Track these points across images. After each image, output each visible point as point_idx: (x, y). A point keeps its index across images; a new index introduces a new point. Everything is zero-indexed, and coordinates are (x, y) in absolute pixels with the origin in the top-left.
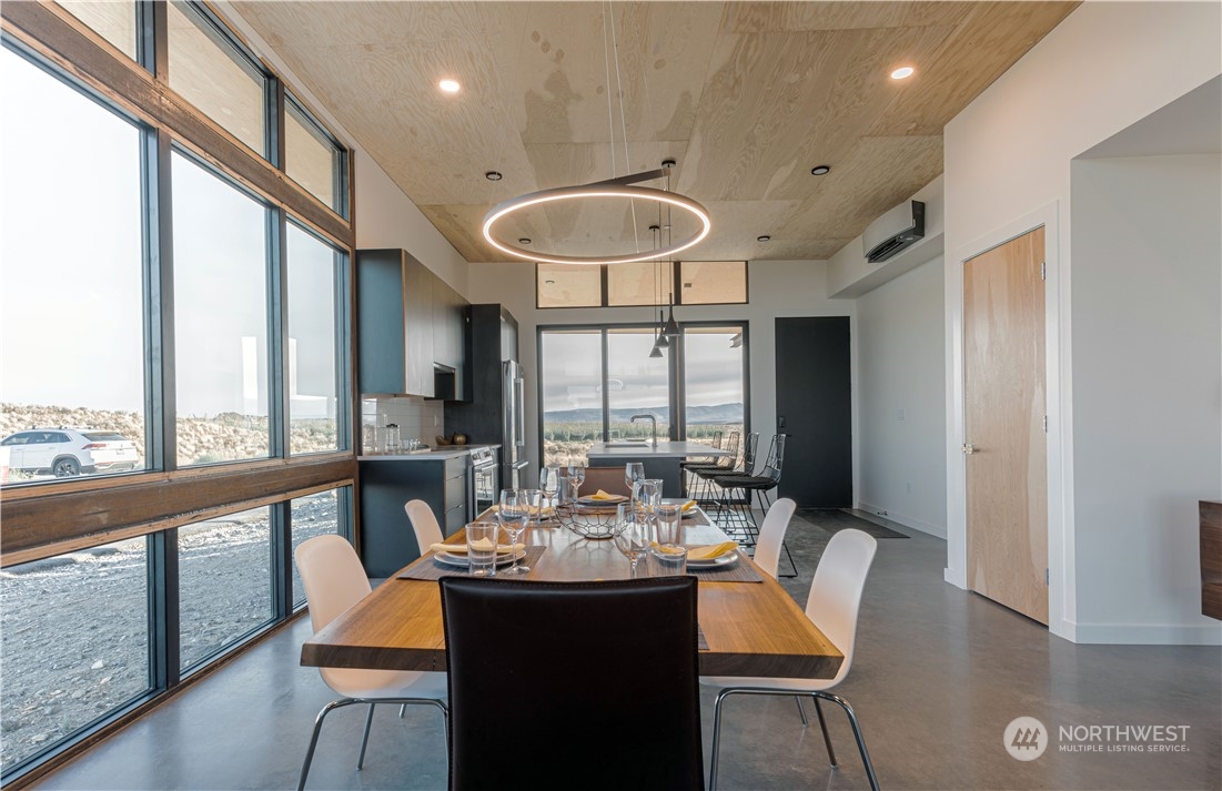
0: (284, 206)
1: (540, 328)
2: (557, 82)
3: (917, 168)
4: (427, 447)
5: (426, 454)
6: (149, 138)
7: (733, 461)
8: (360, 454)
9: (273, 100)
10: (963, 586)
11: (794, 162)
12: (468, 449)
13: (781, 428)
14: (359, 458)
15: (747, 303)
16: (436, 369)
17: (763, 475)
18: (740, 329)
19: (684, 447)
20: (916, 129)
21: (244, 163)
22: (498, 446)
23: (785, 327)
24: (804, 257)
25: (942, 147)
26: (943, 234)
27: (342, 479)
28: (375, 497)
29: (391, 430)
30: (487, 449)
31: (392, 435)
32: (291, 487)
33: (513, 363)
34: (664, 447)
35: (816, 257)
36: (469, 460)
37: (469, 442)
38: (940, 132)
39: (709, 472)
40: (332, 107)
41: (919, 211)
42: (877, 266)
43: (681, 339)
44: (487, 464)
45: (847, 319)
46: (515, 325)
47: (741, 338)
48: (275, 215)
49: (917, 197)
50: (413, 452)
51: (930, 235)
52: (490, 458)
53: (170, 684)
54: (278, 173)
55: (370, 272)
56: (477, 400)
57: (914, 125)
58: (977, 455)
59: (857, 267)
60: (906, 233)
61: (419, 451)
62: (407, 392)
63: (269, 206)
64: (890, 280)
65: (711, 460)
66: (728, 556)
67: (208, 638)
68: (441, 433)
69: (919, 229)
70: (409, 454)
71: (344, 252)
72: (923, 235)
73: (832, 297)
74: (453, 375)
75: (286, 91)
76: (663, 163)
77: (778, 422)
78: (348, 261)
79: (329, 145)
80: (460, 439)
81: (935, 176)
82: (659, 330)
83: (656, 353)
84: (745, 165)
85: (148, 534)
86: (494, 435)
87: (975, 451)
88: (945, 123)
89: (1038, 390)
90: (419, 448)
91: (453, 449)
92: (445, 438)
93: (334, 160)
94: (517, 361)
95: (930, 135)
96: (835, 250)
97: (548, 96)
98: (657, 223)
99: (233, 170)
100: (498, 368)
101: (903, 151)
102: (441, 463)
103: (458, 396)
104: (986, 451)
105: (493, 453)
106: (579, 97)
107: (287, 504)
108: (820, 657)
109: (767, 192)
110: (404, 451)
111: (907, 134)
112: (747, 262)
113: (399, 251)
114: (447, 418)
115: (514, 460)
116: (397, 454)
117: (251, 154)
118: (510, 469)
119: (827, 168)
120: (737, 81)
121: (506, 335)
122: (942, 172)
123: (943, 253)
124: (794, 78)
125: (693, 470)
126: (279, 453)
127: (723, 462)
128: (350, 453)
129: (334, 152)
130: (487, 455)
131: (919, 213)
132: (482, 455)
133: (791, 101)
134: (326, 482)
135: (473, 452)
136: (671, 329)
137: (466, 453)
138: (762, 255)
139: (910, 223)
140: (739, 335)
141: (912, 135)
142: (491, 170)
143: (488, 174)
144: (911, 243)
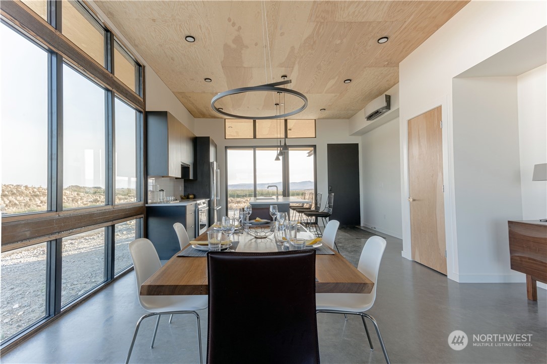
0: (114, 90)
1: (226, 148)
2: (238, 40)
3: (387, 81)
4: (177, 200)
5: (177, 203)
6: (53, 57)
7: (311, 205)
8: (147, 203)
9: (109, 41)
10: (410, 258)
11: (337, 77)
12: (196, 201)
13: (330, 191)
14: (146, 205)
15: (315, 137)
16: (182, 165)
17: (324, 211)
18: (313, 148)
19: (289, 199)
20: (388, 64)
21: (96, 70)
22: (208, 199)
23: (331, 148)
24: (339, 118)
25: (398, 72)
26: (399, 108)
27: (138, 215)
28: (153, 222)
29: (161, 192)
30: (204, 201)
31: (161, 195)
32: (114, 219)
33: (215, 163)
34: (281, 199)
35: (344, 118)
36: (196, 205)
37: (195, 198)
38: (398, 66)
39: (301, 210)
40: (135, 46)
41: (388, 98)
42: (370, 122)
43: (288, 153)
44: (204, 207)
45: (357, 145)
46: (216, 146)
47: (313, 152)
48: (110, 94)
49: (387, 93)
50: (172, 202)
51: (393, 109)
52: (205, 205)
53: (56, 313)
54: (111, 75)
55: (152, 121)
56: (199, 179)
57: (387, 63)
58: (414, 202)
59: (362, 123)
60: (383, 108)
61: (174, 202)
62: (170, 175)
63: (107, 90)
64: (376, 127)
65: (301, 205)
66: (319, 244)
67: (71, 292)
68: (182, 194)
69: (388, 107)
70: (170, 203)
71: (140, 112)
72: (390, 109)
73: (351, 135)
74: (188, 168)
75: (115, 38)
76: (282, 77)
77: (329, 188)
78: (142, 116)
79: (133, 63)
80: (191, 196)
81: (395, 84)
82: (279, 149)
83: (277, 159)
84: (316, 78)
85: (48, 241)
86: (207, 195)
87: (414, 200)
88: (400, 62)
89: (440, 174)
90: (174, 201)
91: (188, 201)
92: (184, 196)
93: (135, 70)
94: (217, 162)
95: (394, 67)
96: (352, 115)
97: (233, 46)
98: (278, 102)
99: (91, 73)
100: (209, 165)
101: (382, 73)
102: (185, 207)
103: (191, 177)
104: (418, 200)
105: (207, 202)
106: (247, 47)
107: (113, 227)
108: (364, 283)
109: (325, 91)
110: (167, 202)
111: (384, 66)
112: (315, 120)
113: (166, 113)
114: (185, 187)
115: (215, 206)
116: (164, 203)
117: (99, 66)
118: (214, 210)
119: (350, 80)
120: (314, 42)
121: (212, 150)
122: (398, 82)
123: (399, 116)
124: (338, 42)
125: (294, 209)
126: (110, 203)
127: (306, 206)
128: (142, 202)
129: (136, 66)
130: (204, 203)
131: (388, 99)
132: (202, 204)
133: (336, 52)
134: (131, 216)
135: (198, 202)
136: (284, 149)
137: (195, 202)
138: (322, 117)
139: (385, 104)
140: (311, 151)
141: (386, 67)
142: (207, 77)
143: (205, 79)
144: (385, 112)
